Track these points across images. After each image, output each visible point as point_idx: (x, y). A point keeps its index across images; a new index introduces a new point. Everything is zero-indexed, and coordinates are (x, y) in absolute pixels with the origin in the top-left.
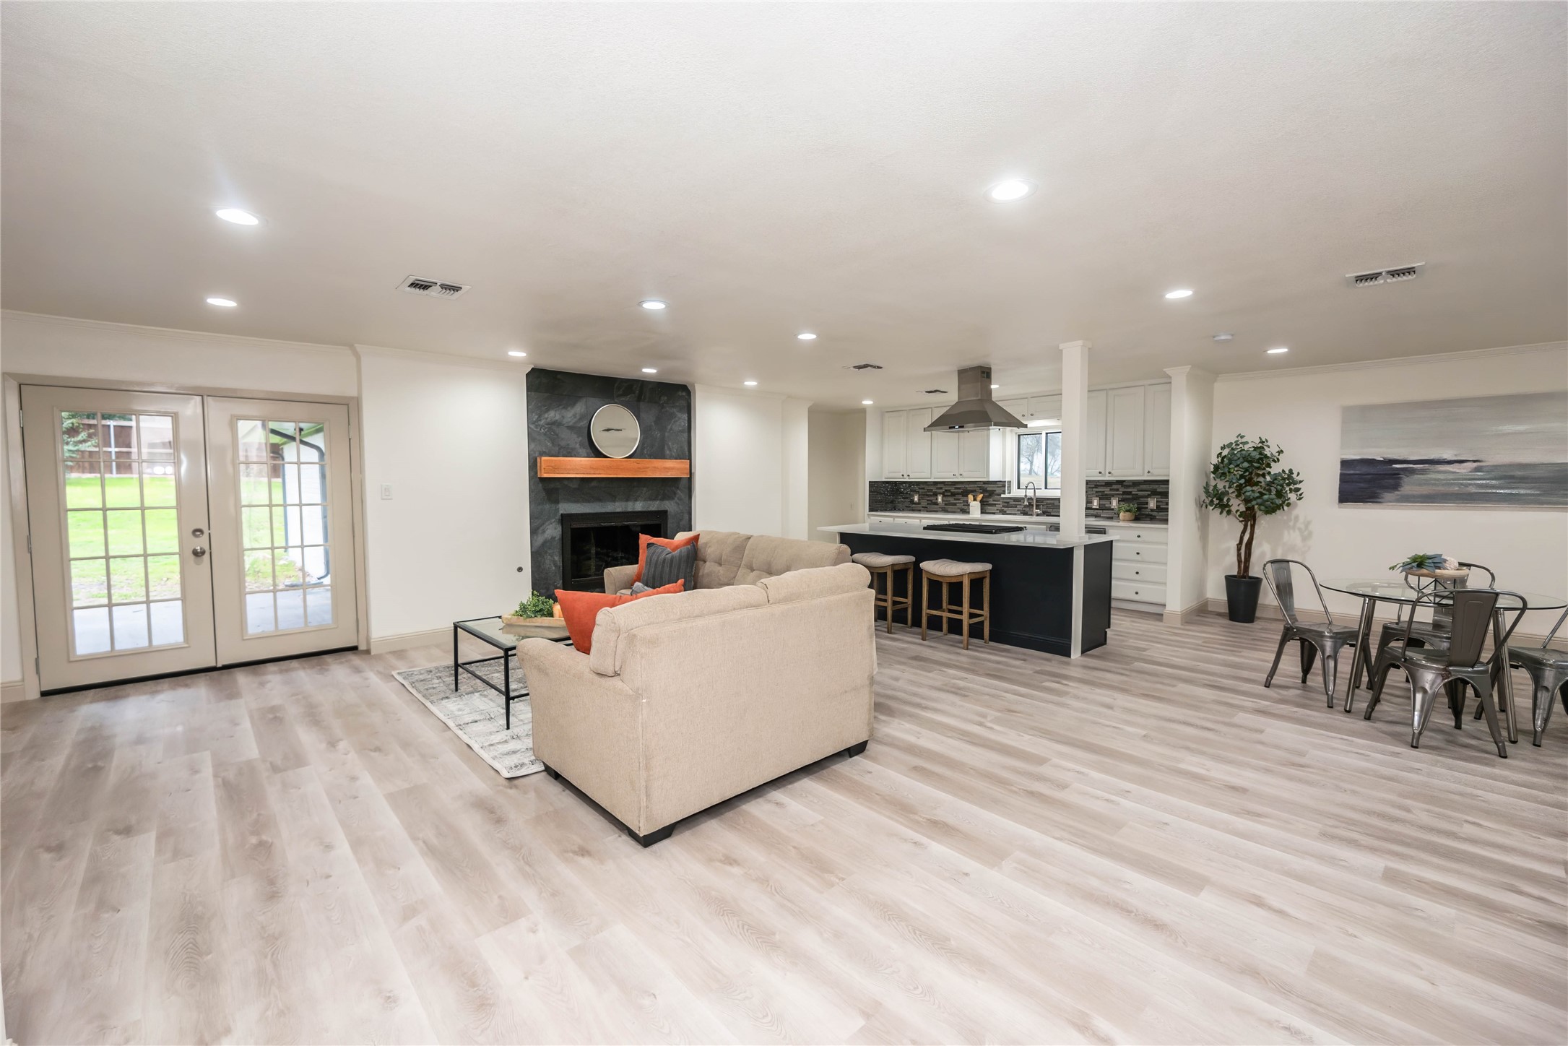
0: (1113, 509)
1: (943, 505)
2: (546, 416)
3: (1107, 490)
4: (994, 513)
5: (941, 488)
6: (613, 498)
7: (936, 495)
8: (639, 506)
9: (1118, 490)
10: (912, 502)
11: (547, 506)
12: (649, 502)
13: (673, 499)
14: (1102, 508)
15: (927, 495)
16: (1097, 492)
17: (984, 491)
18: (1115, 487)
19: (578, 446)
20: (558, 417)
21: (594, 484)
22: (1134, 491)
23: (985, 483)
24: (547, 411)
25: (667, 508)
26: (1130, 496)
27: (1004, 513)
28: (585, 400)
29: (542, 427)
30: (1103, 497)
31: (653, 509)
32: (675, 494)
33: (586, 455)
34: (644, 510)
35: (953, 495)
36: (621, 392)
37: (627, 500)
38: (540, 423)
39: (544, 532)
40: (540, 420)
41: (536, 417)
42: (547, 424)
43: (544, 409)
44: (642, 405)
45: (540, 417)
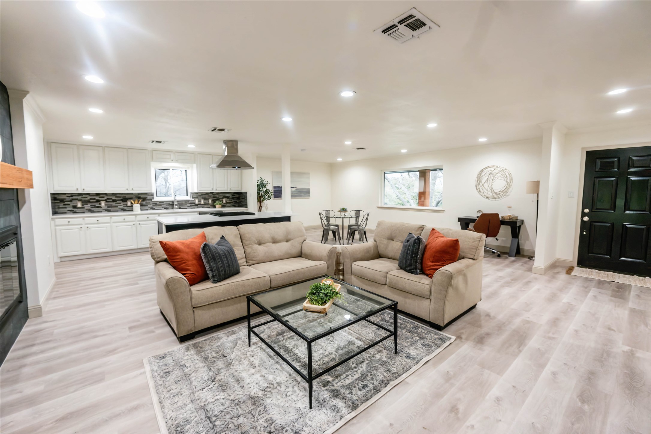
0: (209, 204)
1: (106, 207)
3: (207, 196)
4: (147, 210)
5: (103, 197)
7: (98, 201)
9: (211, 196)
10: (75, 207)
14: (205, 204)
15: (90, 202)
16: (202, 197)
17: (139, 198)
18: (210, 195)
22: (217, 196)
23: (139, 194)
26: (216, 199)
27: (153, 209)
30: (205, 199)
35: (114, 201)
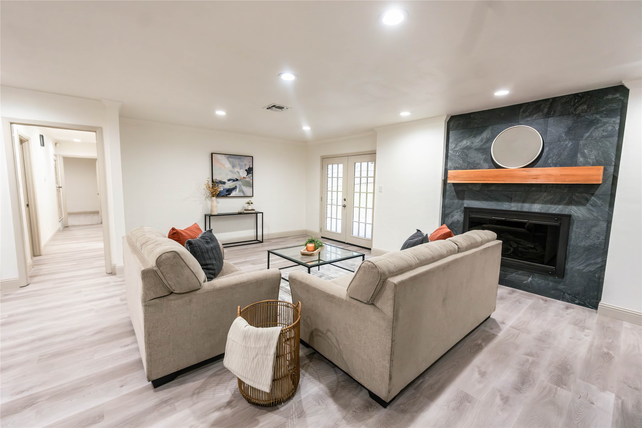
2: (460, 144)
6: (510, 199)
8: (536, 208)
11: (456, 201)
12: (549, 206)
13: (584, 205)
19: (482, 162)
20: (469, 143)
21: (493, 188)
24: (461, 141)
25: (572, 213)
28: (491, 127)
29: (456, 151)
31: (554, 212)
32: (587, 200)
33: (488, 167)
34: (543, 211)
36: (527, 114)
37: (524, 202)
38: (456, 149)
39: (452, 216)
40: (457, 147)
41: (454, 146)
42: (460, 150)
43: (459, 140)
44: (551, 120)
45: (456, 145)
